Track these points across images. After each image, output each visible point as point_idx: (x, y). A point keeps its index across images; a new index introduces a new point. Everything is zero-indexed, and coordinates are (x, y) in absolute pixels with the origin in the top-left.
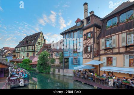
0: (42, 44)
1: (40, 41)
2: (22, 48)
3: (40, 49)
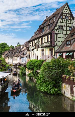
0: (68, 29)
1: (63, 24)
2: (36, 41)
3: (63, 40)
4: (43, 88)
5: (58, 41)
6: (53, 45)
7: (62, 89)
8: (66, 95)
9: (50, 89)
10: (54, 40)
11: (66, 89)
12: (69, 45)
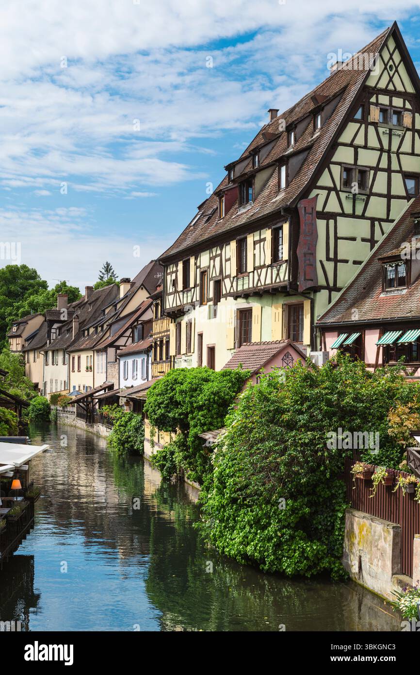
4: (238, 537)
5: (336, 260)
6: (302, 285)
7: (346, 543)
8: (369, 582)
9: (278, 546)
10: (313, 254)
11: (373, 544)
12: (402, 282)
